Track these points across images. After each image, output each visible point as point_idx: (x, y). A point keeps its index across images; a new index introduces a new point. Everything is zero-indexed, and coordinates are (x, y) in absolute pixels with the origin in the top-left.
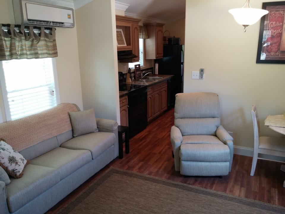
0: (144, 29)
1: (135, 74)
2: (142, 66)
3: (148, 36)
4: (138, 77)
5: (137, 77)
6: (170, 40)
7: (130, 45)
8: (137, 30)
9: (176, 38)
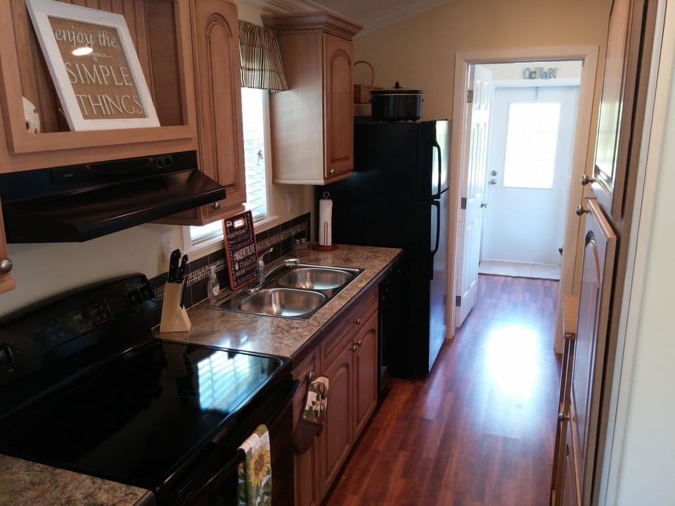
0: (266, 45)
1: (226, 263)
2: (261, 218)
3: (287, 77)
4: (240, 277)
5: (238, 274)
6: (379, 97)
7: (181, 121)
8: (229, 34)
9: (404, 92)
